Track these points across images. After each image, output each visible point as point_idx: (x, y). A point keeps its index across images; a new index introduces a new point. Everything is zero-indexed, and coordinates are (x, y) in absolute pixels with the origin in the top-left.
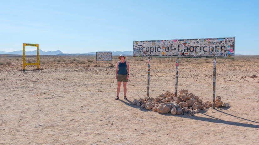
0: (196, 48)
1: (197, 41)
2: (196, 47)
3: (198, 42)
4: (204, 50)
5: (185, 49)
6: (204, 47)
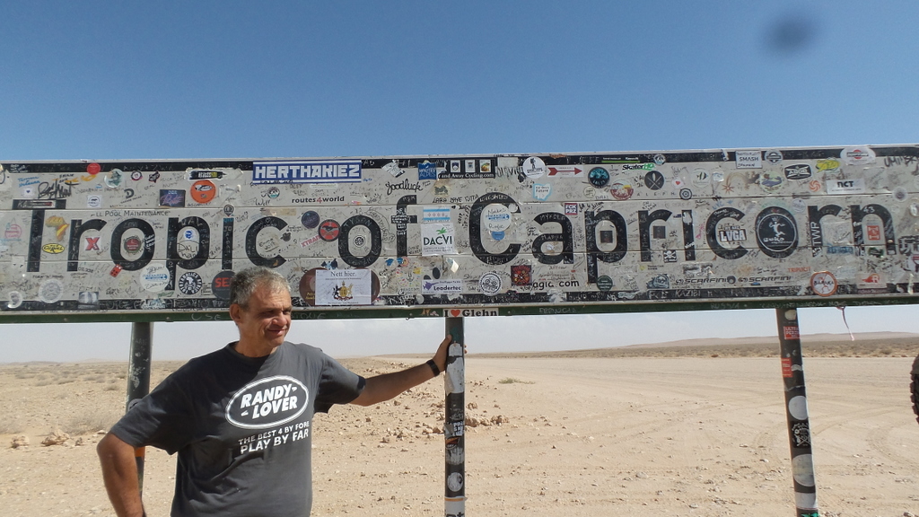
0: (644, 228)
1: (647, 168)
2: (645, 218)
3: (655, 181)
4: (714, 246)
5: (547, 235)
6: (713, 219)
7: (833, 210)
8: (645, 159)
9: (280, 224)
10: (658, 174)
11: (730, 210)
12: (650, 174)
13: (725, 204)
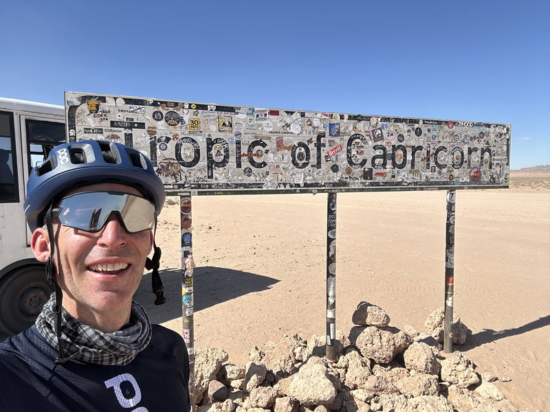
0: (413, 154)
1: (416, 126)
4: (437, 163)
5: (378, 155)
6: (438, 151)
7: (476, 150)
8: (416, 121)
9: (264, 145)
10: (420, 129)
11: (443, 147)
12: (417, 129)
13: (441, 144)
